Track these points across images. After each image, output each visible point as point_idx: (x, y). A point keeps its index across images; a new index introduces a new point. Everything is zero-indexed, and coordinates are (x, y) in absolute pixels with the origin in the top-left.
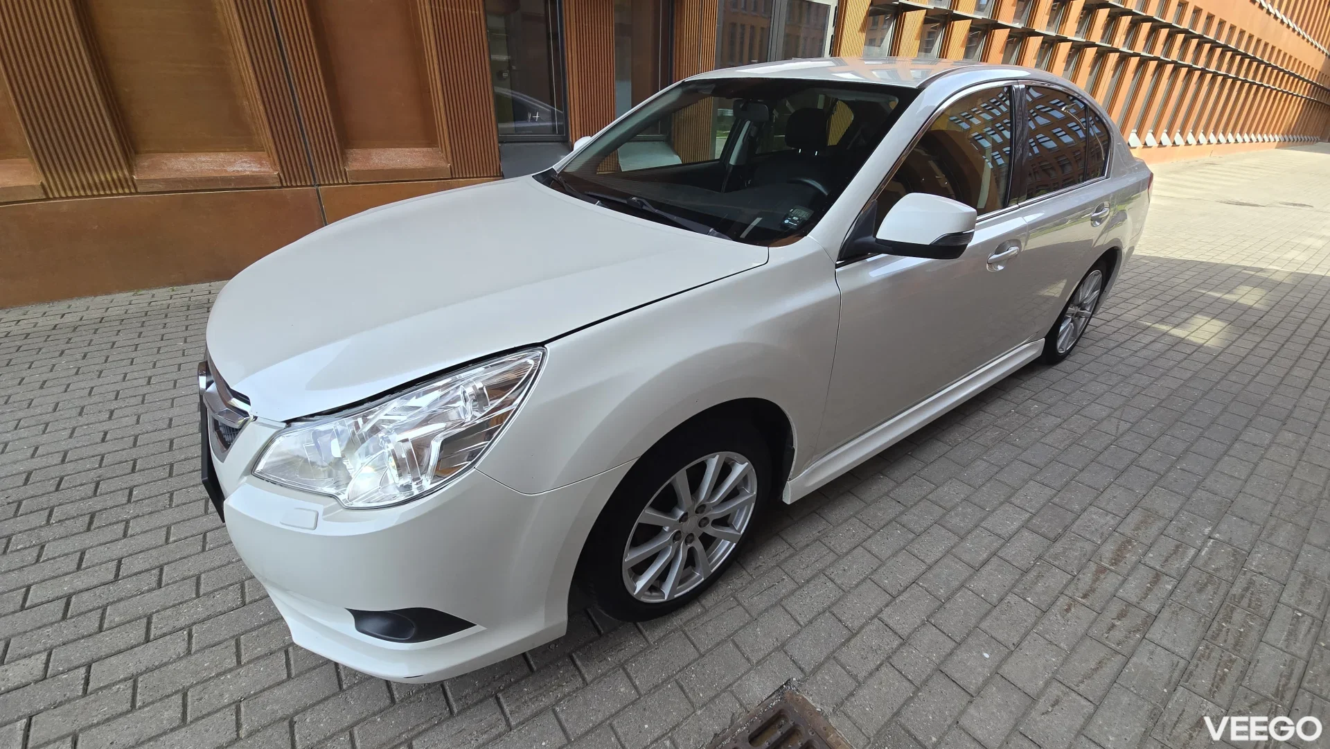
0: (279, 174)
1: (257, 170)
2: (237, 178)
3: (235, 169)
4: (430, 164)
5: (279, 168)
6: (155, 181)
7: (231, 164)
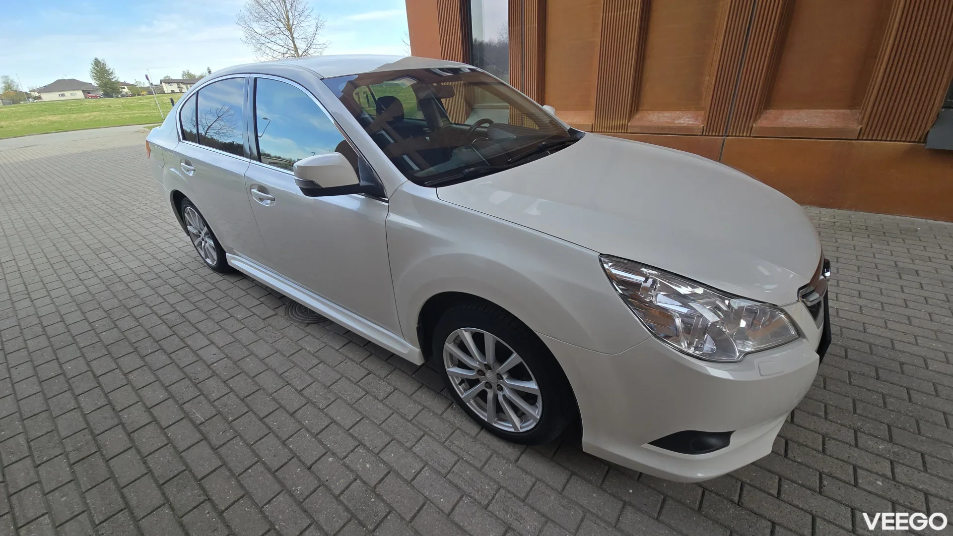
0: (703, 127)
1: (692, 123)
2: (678, 128)
3: (680, 122)
4: (839, 125)
5: (706, 123)
6: (637, 127)
7: (680, 118)
